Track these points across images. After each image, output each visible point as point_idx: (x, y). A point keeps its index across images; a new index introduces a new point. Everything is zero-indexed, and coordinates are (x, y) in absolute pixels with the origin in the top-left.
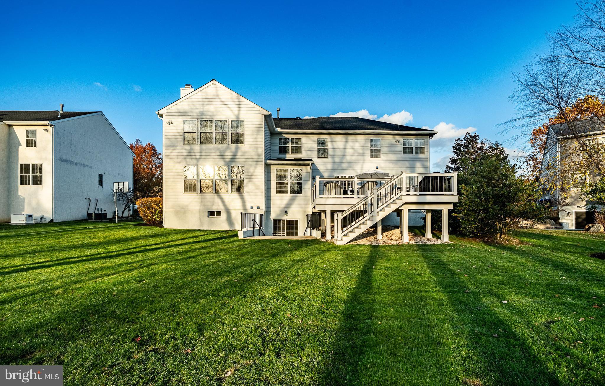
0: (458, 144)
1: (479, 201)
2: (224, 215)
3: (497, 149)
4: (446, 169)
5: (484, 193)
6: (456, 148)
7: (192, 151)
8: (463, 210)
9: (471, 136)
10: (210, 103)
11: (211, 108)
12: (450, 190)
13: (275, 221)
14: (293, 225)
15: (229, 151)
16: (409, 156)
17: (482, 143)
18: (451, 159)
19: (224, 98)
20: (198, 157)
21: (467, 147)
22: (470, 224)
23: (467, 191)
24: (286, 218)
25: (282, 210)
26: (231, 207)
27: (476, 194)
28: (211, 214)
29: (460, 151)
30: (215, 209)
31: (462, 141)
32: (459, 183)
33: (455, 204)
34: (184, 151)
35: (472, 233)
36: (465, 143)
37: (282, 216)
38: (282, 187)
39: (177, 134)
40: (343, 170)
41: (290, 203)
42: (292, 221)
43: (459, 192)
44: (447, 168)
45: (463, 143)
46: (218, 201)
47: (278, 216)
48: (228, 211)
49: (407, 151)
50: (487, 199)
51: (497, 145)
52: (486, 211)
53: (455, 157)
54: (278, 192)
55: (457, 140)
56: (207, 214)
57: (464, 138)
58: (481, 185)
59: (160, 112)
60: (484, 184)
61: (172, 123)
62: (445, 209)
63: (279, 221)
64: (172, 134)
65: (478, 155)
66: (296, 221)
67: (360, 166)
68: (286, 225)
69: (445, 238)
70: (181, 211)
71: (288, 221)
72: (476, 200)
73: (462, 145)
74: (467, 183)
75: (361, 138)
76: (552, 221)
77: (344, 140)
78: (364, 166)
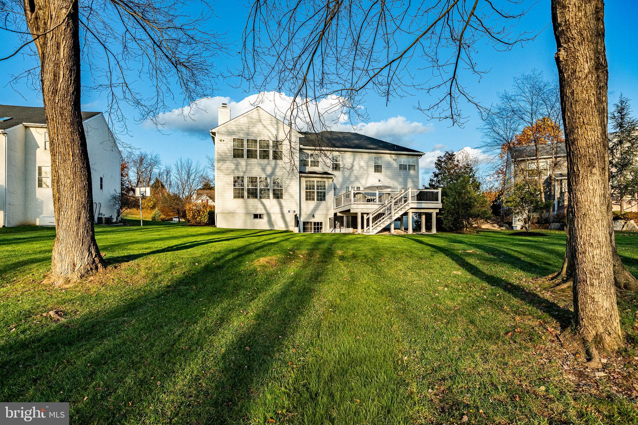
0: (439, 160)
1: (453, 207)
2: (265, 218)
3: (468, 168)
4: (430, 182)
5: (457, 202)
6: (438, 164)
7: (239, 164)
8: (445, 213)
9: (449, 154)
10: (254, 125)
11: (255, 130)
12: (437, 200)
13: (304, 223)
14: (318, 226)
15: (269, 166)
16: (402, 172)
17: (458, 161)
18: (434, 173)
19: (265, 122)
20: (244, 169)
21: (446, 163)
22: (448, 222)
23: (447, 201)
24: (313, 220)
25: (310, 214)
26: (271, 211)
27: (452, 203)
28: (256, 216)
29: (441, 167)
30: (258, 212)
31: (442, 158)
32: (442, 196)
33: (440, 209)
34: (232, 164)
35: (450, 228)
36: (445, 160)
37: (310, 218)
38: (310, 196)
39: (226, 150)
40: (352, 182)
41: (316, 208)
42: (318, 223)
43: (442, 202)
44: (431, 180)
45: (443, 160)
46: (260, 206)
47: (307, 219)
48: (269, 215)
49: (403, 167)
50: (458, 206)
51: (468, 165)
52: (458, 213)
53: (437, 171)
54: (307, 199)
55: (438, 158)
56: (253, 216)
57: (444, 156)
58: (455, 198)
59: (213, 131)
60: (457, 196)
61: (223, 141)
62: (434, 212)
63: (308, 223)
64: (222, 149)
65: (455, 170)
66: (321, 223)
67: (365, 179)
68: (313, 226)
69: (434, 231)
70: (231, 214)
71: (315, 223)
72: (452, 207)
73: (442, 162)
74: (447, 196)
75: (366, 156)
76: (507, 225)
77: (352, 157)
78: (368, 179)
